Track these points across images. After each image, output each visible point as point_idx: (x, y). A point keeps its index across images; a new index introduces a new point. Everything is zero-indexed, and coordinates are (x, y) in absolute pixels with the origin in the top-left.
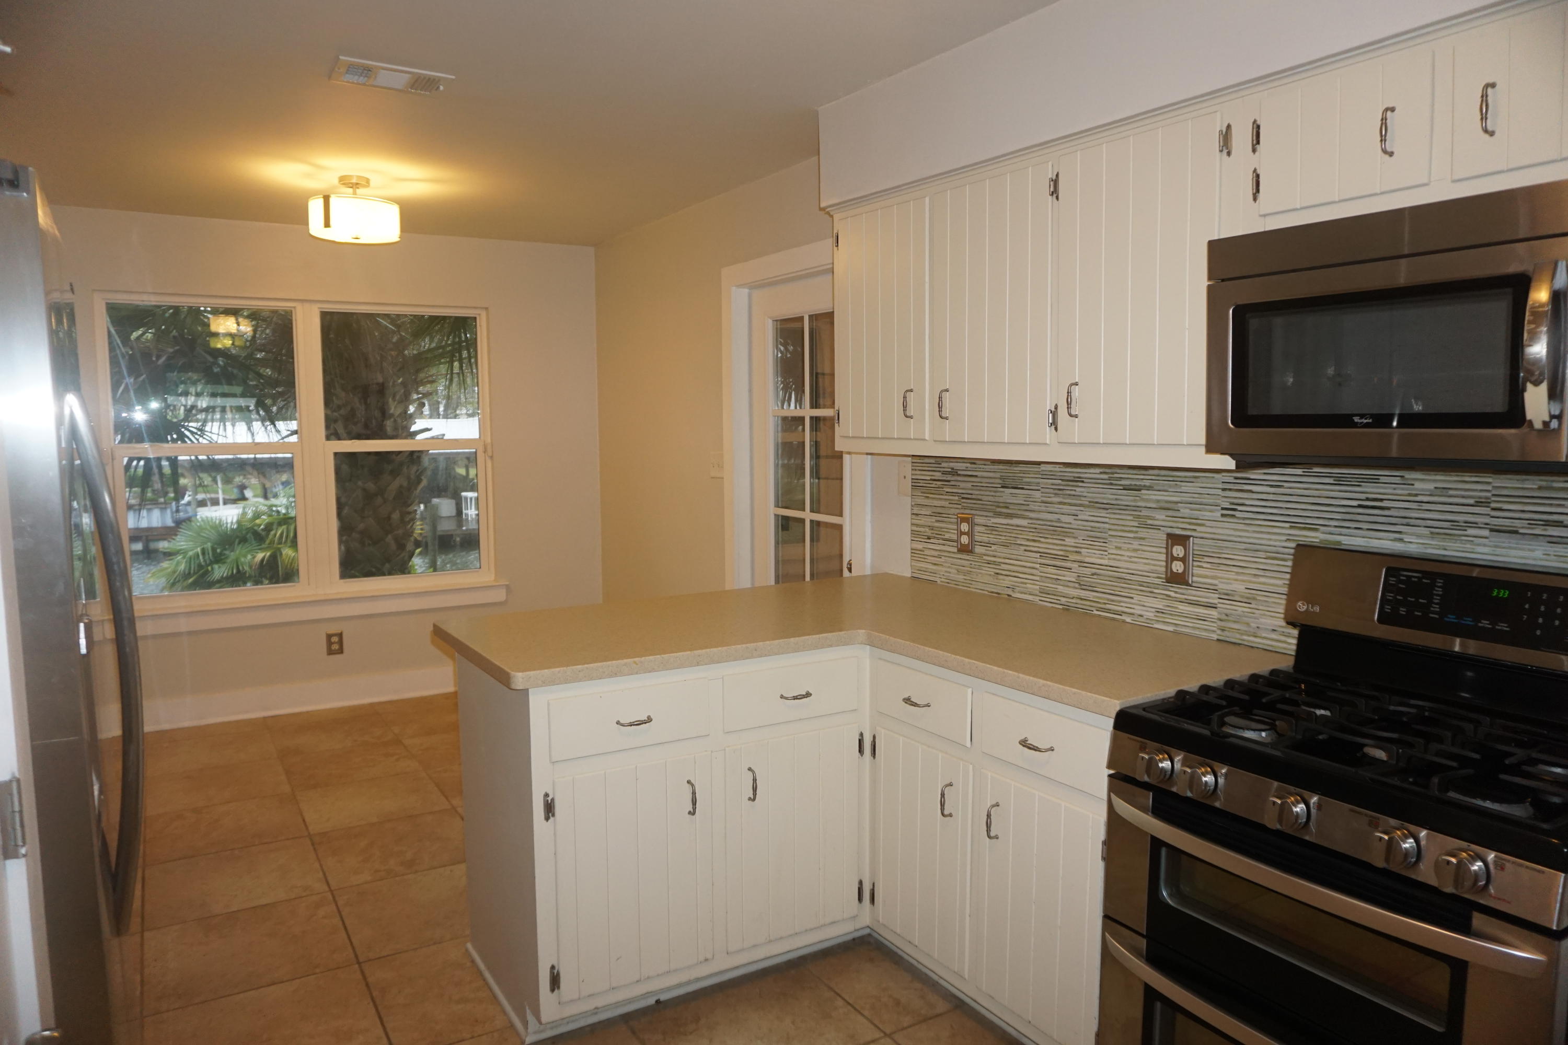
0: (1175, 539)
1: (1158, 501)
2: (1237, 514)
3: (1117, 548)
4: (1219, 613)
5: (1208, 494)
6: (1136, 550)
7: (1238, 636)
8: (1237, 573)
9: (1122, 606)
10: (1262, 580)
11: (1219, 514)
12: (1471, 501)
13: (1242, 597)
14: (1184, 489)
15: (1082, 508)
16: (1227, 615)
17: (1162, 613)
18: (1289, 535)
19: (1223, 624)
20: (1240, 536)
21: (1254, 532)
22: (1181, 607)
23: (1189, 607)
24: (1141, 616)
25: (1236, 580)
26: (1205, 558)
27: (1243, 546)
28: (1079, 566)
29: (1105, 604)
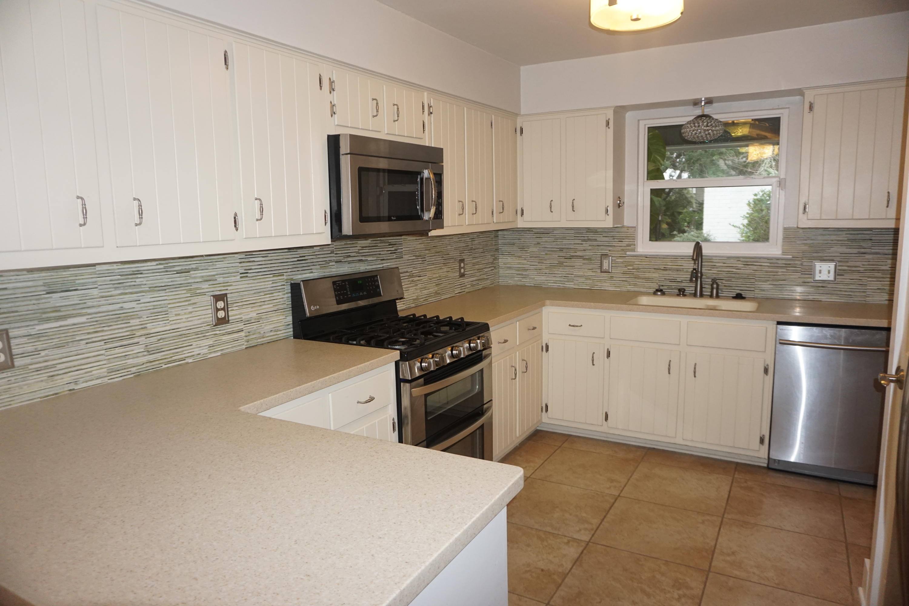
0: (218, 298)
1: (202, 277)
2: (249, 275)
3: (176, 315)
4: (245, 333)
5: (232, 267)
6: (191, 312)
7: (256, 341)
8: (252, 307)
9: (184, 354)
10: (264, 307)
11: (239, 277)
13: (255, 319)
14: (218, 266)
16: (249, 332)
17: (213, 346)
18: (273, 280)
19: (248, 338)
20: (251, 287)
21: (258, 283)
22: (223, 338)
23: (228, 336)
24: (199, 354)
25: (251, 311)
26: (234, 304)
27: (254, 292)
28: (146, 338)
29: (171, 357)
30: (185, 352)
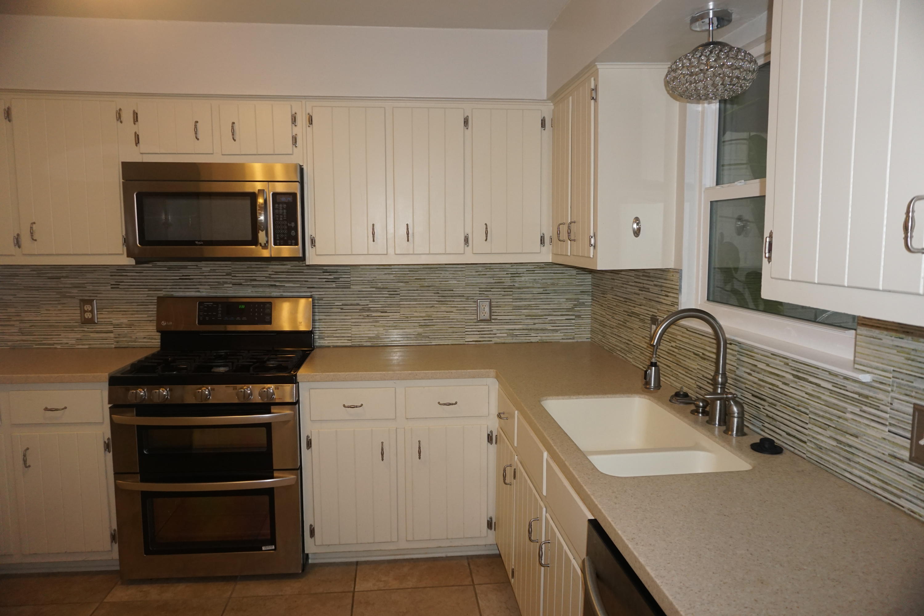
0: (84, 302)
1: (72, 284)
2: (120, 287)
3: (47, 310)
4: (115, 335)
6: (60, 310)
7: (126, 344)
8: (123, 314)
9: (53, 341)
10: (136, 316)
11: (109, 287)
12: (225, 274)
13: (126, 325)
14: (87, 277)
16: (119, 335)
17: (81, 340)
19: (117, 339)
20: (122, 297)
21: (129, 294)
22: (92, 335)
23: (96, 334)
24: (67, 343)
25: (123, 318)
26: (104, 309)
27: (125, 301)
28: (20, 323)
29: (42, 341)
30: (53, 339)
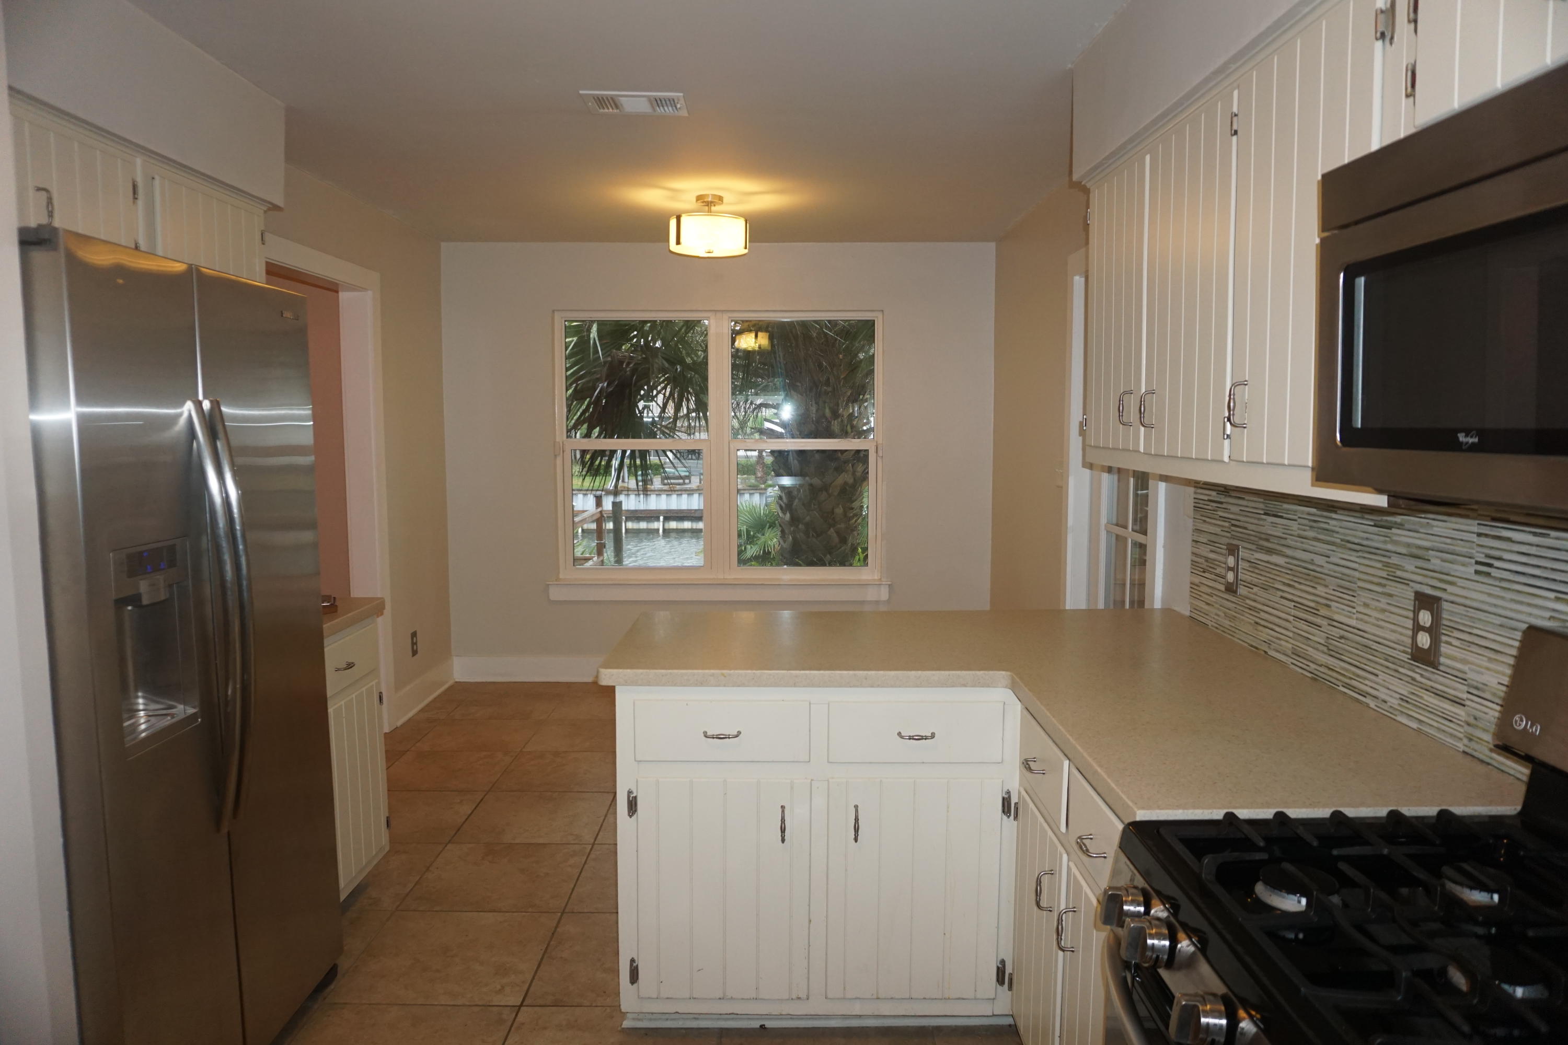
0: (1425, 601)
1: (1408, 545)
2: (1493, 572)
3: (1365, 605)
4: (1468, 715)
5: (1462, 540)
6: (1384, 611)
8: (1490, 659)
9: (1366, 685)
11: (1472, 570)
14: (1436, 530)
15: (1334, 548)
16: (1476, 719)
17: (1407, 702)
18: (1554, 610)
19: (1470, 730)
20: (1495, 606)
21: (1512, 600)
22: (1426, 697)
23: (1434, 698)
24: (1385, 702)
25: (1488, 669)
26: (1454, 631)
27: (1498, 620)
28: (1329, 625)
29: (1351, 678)
30: (1367, 682)
